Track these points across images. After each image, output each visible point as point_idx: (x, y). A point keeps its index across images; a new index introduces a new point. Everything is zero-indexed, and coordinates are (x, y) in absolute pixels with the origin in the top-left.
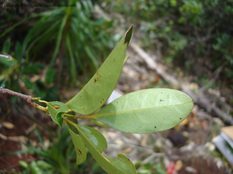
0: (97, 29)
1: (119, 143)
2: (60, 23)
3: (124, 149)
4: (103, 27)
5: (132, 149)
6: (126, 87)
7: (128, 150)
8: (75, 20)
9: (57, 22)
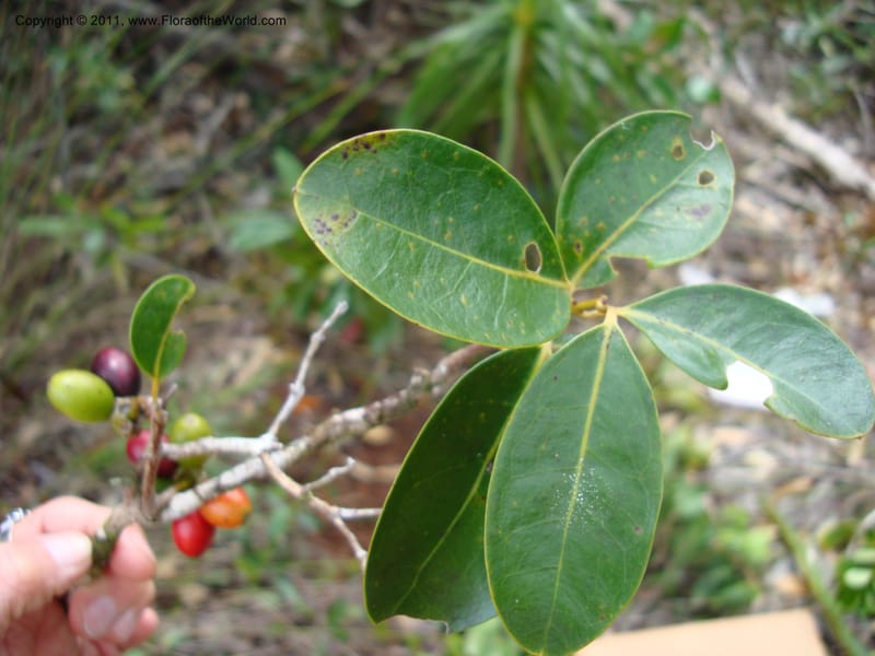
0: (628, 58)
1: (763, 464)
2: (503, 61)
3: (781, 481)
4: (648, 48)
5: (815, 482)
6: (758, 268)
7: (800, 484)
8: (550, 39)
9: (491, 60)
